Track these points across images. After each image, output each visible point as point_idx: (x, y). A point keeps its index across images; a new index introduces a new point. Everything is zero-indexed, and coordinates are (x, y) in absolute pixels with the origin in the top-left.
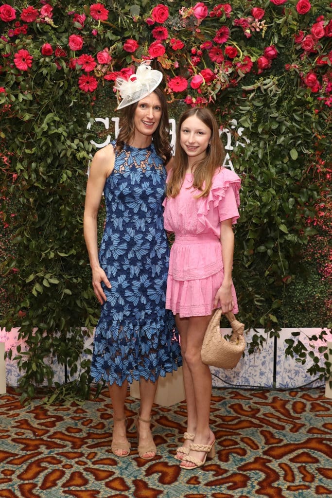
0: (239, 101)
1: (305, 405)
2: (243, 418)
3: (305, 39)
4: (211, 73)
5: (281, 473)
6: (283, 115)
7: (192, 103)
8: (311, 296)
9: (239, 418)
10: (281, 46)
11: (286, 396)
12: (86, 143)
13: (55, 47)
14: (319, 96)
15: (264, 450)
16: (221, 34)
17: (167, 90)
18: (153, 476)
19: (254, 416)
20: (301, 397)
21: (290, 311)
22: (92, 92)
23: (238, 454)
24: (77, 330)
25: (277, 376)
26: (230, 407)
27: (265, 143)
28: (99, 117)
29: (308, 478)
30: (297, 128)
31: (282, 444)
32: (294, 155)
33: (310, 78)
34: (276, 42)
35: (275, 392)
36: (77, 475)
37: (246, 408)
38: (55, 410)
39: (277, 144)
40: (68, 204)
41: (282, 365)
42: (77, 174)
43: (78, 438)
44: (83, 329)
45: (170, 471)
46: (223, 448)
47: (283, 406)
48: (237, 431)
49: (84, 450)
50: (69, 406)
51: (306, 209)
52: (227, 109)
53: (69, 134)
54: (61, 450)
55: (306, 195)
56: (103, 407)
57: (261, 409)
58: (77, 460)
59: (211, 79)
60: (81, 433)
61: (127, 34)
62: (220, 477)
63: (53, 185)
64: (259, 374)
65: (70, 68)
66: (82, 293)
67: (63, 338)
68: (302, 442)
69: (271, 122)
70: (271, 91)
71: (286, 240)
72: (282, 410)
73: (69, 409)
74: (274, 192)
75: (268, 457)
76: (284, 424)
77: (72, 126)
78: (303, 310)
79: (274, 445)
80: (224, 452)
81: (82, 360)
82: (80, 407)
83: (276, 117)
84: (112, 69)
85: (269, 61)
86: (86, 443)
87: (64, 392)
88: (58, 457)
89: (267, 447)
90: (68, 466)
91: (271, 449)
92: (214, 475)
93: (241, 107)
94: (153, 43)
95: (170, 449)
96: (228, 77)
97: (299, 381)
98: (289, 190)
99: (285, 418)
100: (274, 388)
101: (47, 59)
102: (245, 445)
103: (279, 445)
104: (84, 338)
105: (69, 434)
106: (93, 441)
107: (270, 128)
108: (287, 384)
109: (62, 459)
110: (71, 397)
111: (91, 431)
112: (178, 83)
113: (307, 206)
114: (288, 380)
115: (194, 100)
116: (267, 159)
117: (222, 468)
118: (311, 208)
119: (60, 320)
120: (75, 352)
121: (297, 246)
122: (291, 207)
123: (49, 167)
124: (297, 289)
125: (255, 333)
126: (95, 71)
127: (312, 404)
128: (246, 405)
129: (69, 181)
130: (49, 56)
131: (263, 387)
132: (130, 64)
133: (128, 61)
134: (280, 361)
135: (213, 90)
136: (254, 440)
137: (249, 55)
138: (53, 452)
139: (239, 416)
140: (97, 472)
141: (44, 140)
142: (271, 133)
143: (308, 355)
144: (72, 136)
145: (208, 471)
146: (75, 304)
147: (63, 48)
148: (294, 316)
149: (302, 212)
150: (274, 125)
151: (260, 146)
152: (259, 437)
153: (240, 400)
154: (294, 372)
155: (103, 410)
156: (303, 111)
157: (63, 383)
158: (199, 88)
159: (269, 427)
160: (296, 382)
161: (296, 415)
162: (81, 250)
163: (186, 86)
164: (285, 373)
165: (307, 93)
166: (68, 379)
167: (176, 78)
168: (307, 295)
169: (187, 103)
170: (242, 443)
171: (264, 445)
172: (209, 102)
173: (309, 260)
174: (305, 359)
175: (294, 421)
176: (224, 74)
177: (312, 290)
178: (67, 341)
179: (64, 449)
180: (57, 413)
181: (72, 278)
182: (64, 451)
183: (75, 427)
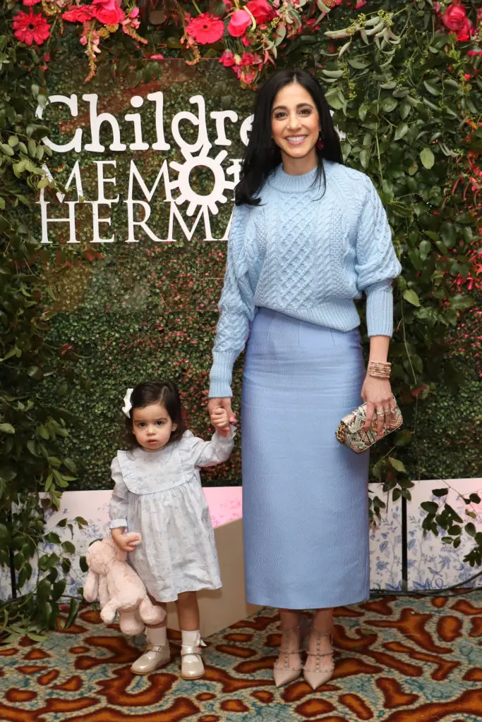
0: (322, 59)
1: (460, 624)
2: (345, 654)
4: (268, 6)
6: (405, 85)
7: (234, 65)
8: (466, 419)
9: (338, 655)
11: (426, 606)
12: (32, 143)
14: (470, 48)
15: (382, 719)
17: (186, 41)
19: (365, 651)
20: (452, 608)
21: (429, 448)
22: (41, 46)
24: (31, 497)
25: (408, 570)
27: (373, 140)
28: (58, 93)
30: (433, 110)
31: (416, 705)
32: (428, 160)
33: (452, 14)
35: (407, 598)
37: (351, 633)
39: (396, 139)
41: (418, 548)
42: (16, 203)
43: (27, 712)
44: (42, 495)
46: (304, 719)
47: (420, 627)
48: (334, 683)
50: (16, 645)
51: (451, 260)
55: (451, 233)
56: (82, 644)
57: (380, 634)
59: (266, 18)
60: (34, 701)
64: (376, 567)
66: (37, 428)
68: (454, 698)
69: (382, 99)
70: (381, 39)
71: (416, 320)
72: (418, 636)
73: (16, 651)
76: (420, 664)
77: (3, 112)
78: (454, 448)
79: (401, 708)
81: (40, 556)
82: (38, 646)
83: (393, 90)
89: (387, 714)
91: (395, 717)
93: (325, 72)
96: (300, 13)
97: (450, 577)
98: (421, 225)
99: (424, 651)
100: (404, 591)
102: (347, 710)
103: (411, 707)
104: (46, 513)
105: (10, 705)
106: (56, 718)
107: (381, 110)
108: (428, 583)
110: (22, 627)
112: (205, 27)
113: (453, 255)
114: (430, 576)
115: (238, 59)
116: (377, 169)
118: (462, 258)
121: (440, 329)
122: (423, 257)
124: (442, 408)
126: (44, 4)
127: (473, 621)
128: (351, 627)
131: (383, 591)
134: (413, 541)
135: (272, 39)
136: (364, 699)
139: (338, 650)
142: (383, 118)
143: (463, 530)
144: (4, 132)
146: (26, 449)
148: (436, 458)
149: (445, 265)
150: (388, 105)
151: (365, 143)
152: (373, 691)
153: (341, 618)
154: (441, 560)
155: (82, 650)
156: (443, 76)
157: (9, 598)
158: (244, 35)
159: (393, 670)
160: (444, 578)
161: (444, 644)
162: (30, 347)
163: (221, 33)
164: (423, 562)
165: (449, 43)
166: (17, 591)
167: (201, 17)
168: (459, 418)
169: (225, 65)
170: (341, 708)
171: (382, 709)
172: (265, 62)
173: (462, 353)
174: (458, 538)
175: (440, 655)
176: (291, 9)
177: (468, 409)
178: (13, 520)
181: (16, 401)
183: (23, 689)
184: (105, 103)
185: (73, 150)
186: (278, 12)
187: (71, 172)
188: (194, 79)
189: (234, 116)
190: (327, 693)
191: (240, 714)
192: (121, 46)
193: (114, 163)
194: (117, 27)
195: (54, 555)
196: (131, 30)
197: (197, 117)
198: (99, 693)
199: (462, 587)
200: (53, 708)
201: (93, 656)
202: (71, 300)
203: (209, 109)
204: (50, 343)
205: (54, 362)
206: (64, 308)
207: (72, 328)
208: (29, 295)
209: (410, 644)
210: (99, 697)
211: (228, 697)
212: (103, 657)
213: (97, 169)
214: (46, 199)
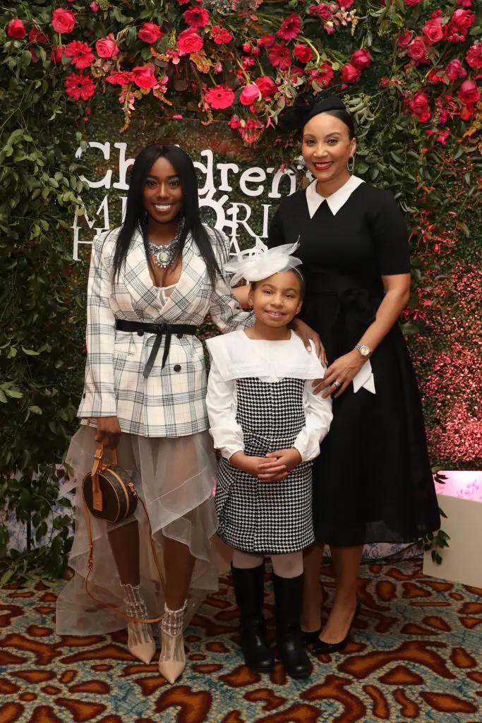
1: (394, 587)
3: (413, 42)
4: (271, 83)
5: (368, 702)
6: (375, 153)
7: (240, 127)
10: (377, 50)
11: (365, 572)
12: (73, 179)
13: (29, 26)
14: (430, 129)
15: (339, 663)
16: (288, 25)
17: (202, 106)
18: (167, 711)
20: (387, 574)
22: (86, 101)
24: (49, 468)
28: (94, 140)
29: (410, 711)
30: (396, 175)
31: (365, 652)
33: (418, 101)
34: (370, 44)
36: (44, 712)
38: (10, 596)
40: (41, 273)
42: (58, 226)
43: (47, 645)
44: (58, 467)
45: (195, 702)
47: (363, 589)
49: (57, 666)
50: (32, 589)
52: (291, 140)
53: (47, 163)
54: (17, 668)
58: (44, 684)
59: (270, 92)
60: (51, 637)
61: (144, 16)
62: (274, 712)
63: (18, 242)
65: (52, 62)
66: (58, 412)
67: (26, 482)
68: (395, 648)
70: (360, 117)
73: (32, 594)
75: (346, 675)
76: (365, 618)
77: (52, 151)
79: (353, 655)
81: (55, 517)
82: (50, 591)
83: (366, 156)
84: (119, 67)
85: (357, 72)
86: (60, 654)
87: (26, 567)
88: (13, 680)
89: (343, 659)
90: (28, 697)
91: (349, 661)
92: (265, 708)
94: (185, 31)
95: (195, 662)
96: (297, 90)
97: (384, 549)
99: (367, 608)
101: (17, 44)
103: (362, 654)
104: (60, 481)
105: (31, 638)
106: (71, 651)
109: (20, 683)
110: (37, 574)
112: (219, 96)
114: (368, 548)
115: (243, 123)
117: (277, 694)
119: (22, 452)
120: (44, 503)
123: (14, 213)
126: (92, 69)
127: (404, 586)
129: (44, 236)
130: (19, 40)
132: (146, 62)
133: (144, 56)
135: (274, 109)
137: (329, 60)
138: (5, 670)
140: (76, 705)
141: (6, 170)
144: (51, 168)
145: (255, 700)
146: (48, 428)
147: (44, 30)
150: (361, 168)
156: (406, 148)
157: (24, 550)
158: (252, 104)
160: (379, 550)
161: (382, 604)
162: (58, 344)
163: (232, 101)
165: (412, 123)
166: (31, 544)
167: (217, 88)
169: (232, 127)
172: (267, 127)
175: (381, 612)
176: (290, 86)
178: (32, 486)
179: (24, 665)
180: (13, 602)
181: (44, 388)
182: (24, 669)
183: (41, 626)
184: (132, 151)
185: (104, 186)
186: (279, 88)
187: (100, 204)
188: (206, 136)
189: (236, 169)
191: (222, 654)
192: (149, 106)
194: (148, 91)
195: (66, 516)
196: (161, 94)
197: (206, 167)
199: (392, 557)
200: (68, 643)
203: (216, 162)
204: (74, 342)
205: (75, 358)
208: (61, 302)
211: (211, 640)
213: (121, 203)
214: (78, 225)
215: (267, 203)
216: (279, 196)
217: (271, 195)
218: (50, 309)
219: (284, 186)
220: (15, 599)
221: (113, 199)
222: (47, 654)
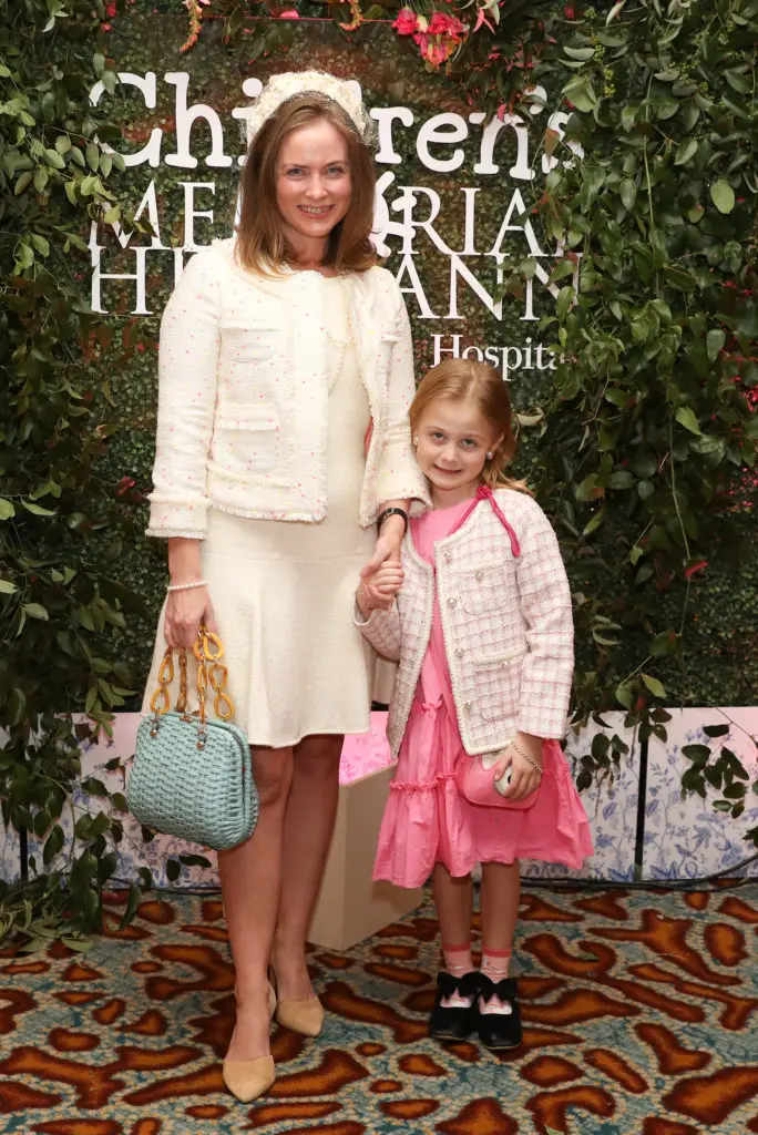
0: (557, 30)
1: (739, 936)
2: (574, 984)
6: (694, 75)
7: (417, 32)
9: (562, 983)
11: (674, 907)
12: (92, 151)
15: (664, 1092)
19: (603, 978)
20: (721, 910)
23: (593, 1110)
24: (59, 720)
25: (645, 848)
26: (524, 947)
27: (640, 162)
28: (124, 69)
30: (737, 118)
31: (708, 1071)
32: (724, 198)
35: (643, 893)
37: (572, 948)
39: (676, 164)
40: (37, 341)
41: (662, 814)
42: (67, 248)
43: (93, 1068)
44: (77, 718)
46: (539, 1090)
47: (679, 938)
48: (568, 1029)
49: (120, 1111)
50: (43, 957)
51: (748, 360)
52: (519, 54)
53: (40, 118)
54: (45, 1115)
55: (753, 318)
56: (149, 957)
57: (618, 952)
60: (97, 1052)
66: (74, 612)
67: (18, 749)
69: (656, 98)
71: (693, 454)
72: (679, 955)
73: (45, 967)
74: (667, 312)
75: (682, 1118)
76: (698, 1002)
77: (50, 96)
78: (726, 657)
79: (688, 1075)
80: (547, 1104)
81: (77, 816)
82: (78, 959)
83: (673, 82)
86: (121, 1085)
87: (29, 915)
89: (670, 1084)
91: (683, 1089)
93: (567, 50)
95: (383, 1096)
97: (709, 862)
98: (705, 303)
99: (696, 980)
100: (637, 883)
102: (602, 1076)
103: (705, 1073)
104: (80, 746)
105: (62, 1055)
106: (140, 1079)
108: (674, 869)
110: (48, 927)
111: (128, 1044)
113: (754, 353)
114: (678, 858)
115: (423, 24)
119: (11, 692)
120: (53, 787)
121: (725, 471)
122: (712, 356)
124: (711, 595)
125: (600, 729)
128: (570, 939)
129: (41, 267)
134: (654, 804)
136: (625, 1058)
138: (21, 1120)
139: (559, 976)
142: (657, 130)
143: (750, 789)
144: (49, 130)
146: (55, 645)
148: (696, 674)
149: (736, 368)
150: (664, 107)
151: (625, 168)
152: (635, 1046)
153: (548, 923)
154: (696, 833)
155: (150, 967)
156: (752, 62)
157: (17, 881)
159: (656, 1011)
160: (698, 863)
161: (724, 970)
162: (74, 481)
164: (668, 837)
166: (29, 868)
168: (737, 612)
169: (400, 32)
170: (591, 1071)
171: (659, 1075)
172: (477, 28)
173: (747, 509)
174: (741, 802)
175: (724, 988)
177: (752, 598)
178: (27, 757)
179: (57, 1109)
180: (10, 983)
181: (48, 567)
182: (58, 1117)
183: (73, 1030)
184: (199, 87)
185: (147, 162)
187: (141, 199)
188: (345, 53)
189: (407, 117)
190: (563, 1047)
191: (433, 1079)
193: (211, 186)
195: (100, 815)
198: (196, 1039)
199: (725, 876)
200: (131, 1064)
201: (172, 977)
202: (132, 406)
204: (99, 474)
205: (101, 506)
206: (122, 420)
207: (135, 451)
208: (78, 397)
209: (671, 968)
210: (199, 1046)
211: (407, 1049)
212: (187, 980)
213: (183, 195)
214: (99, 242)
215: (472, 185)
216: (495, 169)
217: (479, 169)
218: (55, 413)
219: (504, 150)
220: (15, 977)
221: (166, 187)
222: (96, 1087)
